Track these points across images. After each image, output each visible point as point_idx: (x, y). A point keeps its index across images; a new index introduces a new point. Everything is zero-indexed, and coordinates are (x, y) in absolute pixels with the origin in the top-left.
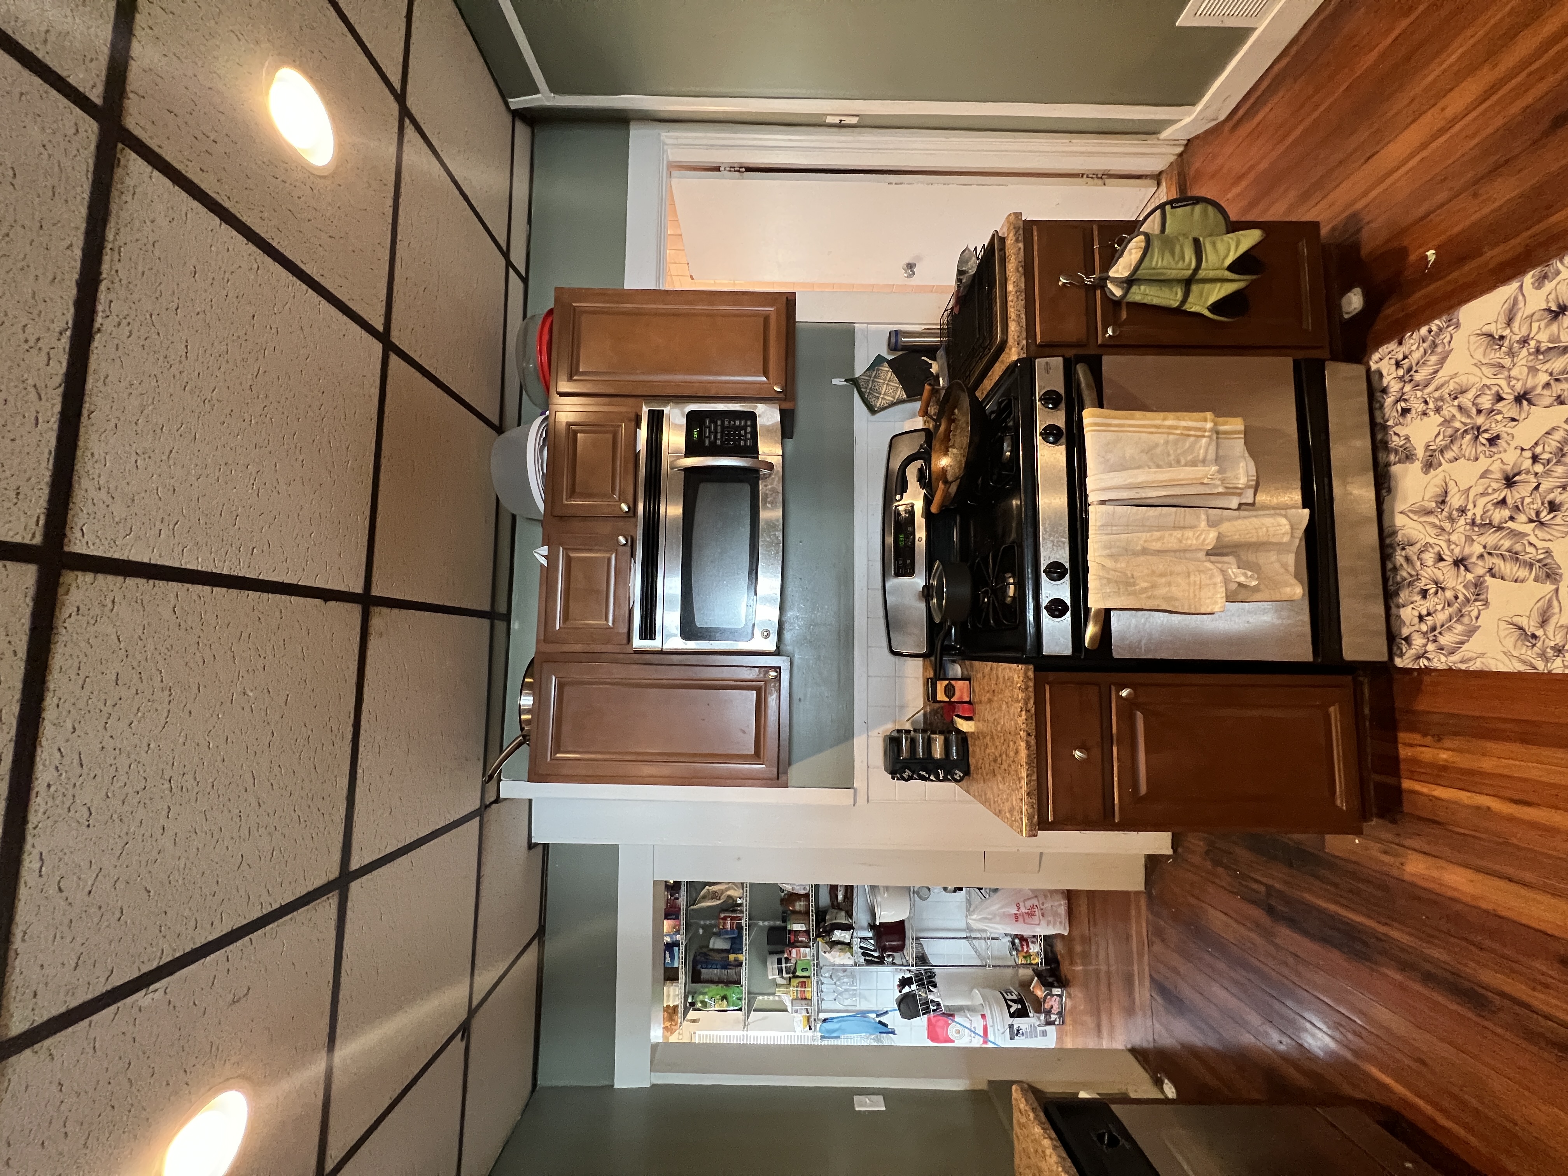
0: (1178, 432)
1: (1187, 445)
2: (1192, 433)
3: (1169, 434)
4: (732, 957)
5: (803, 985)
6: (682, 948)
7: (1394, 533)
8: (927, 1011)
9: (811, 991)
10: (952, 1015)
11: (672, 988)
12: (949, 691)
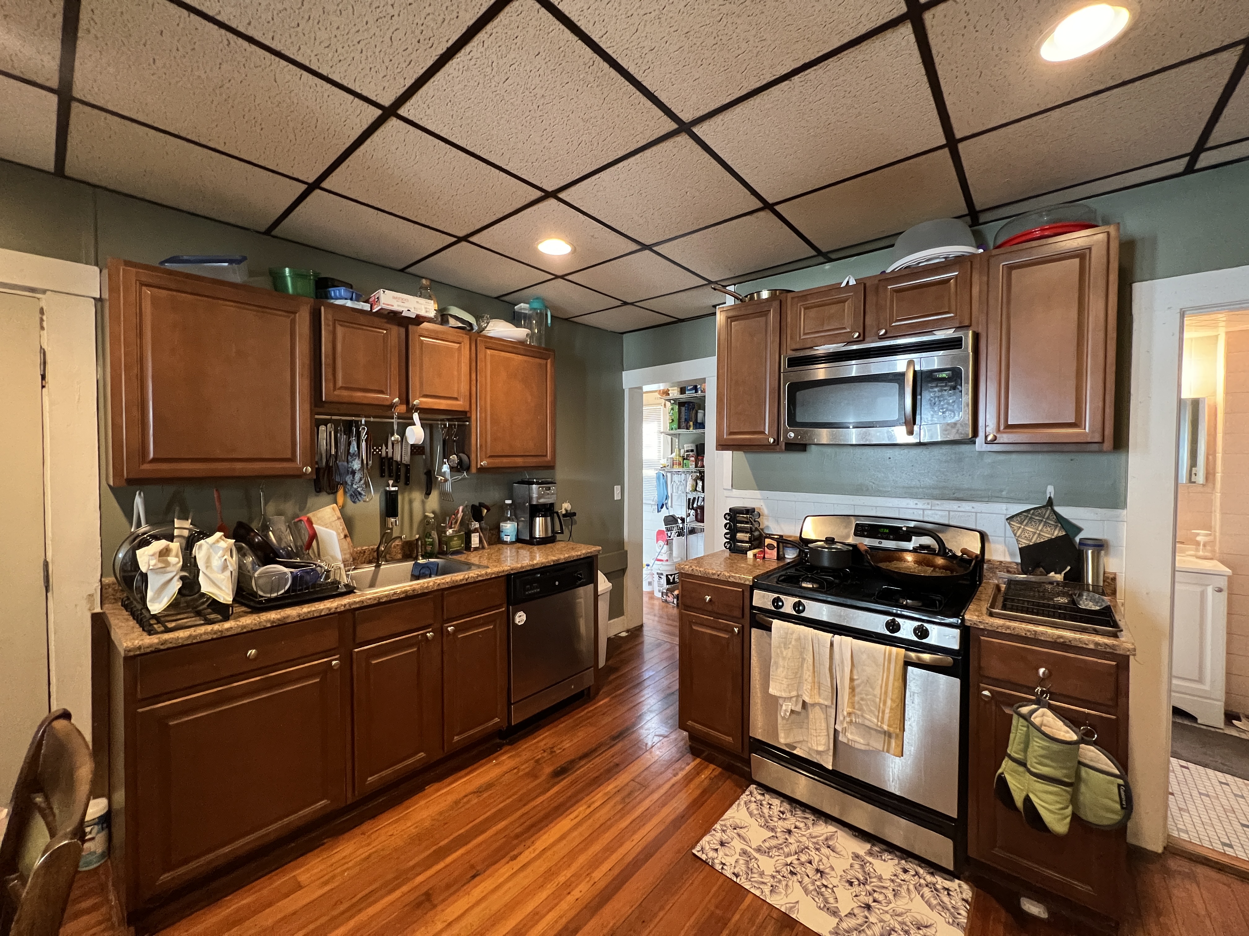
0: (881, 705)
1: (873, 709)
2: (880, 714)
3: (880, 699)
4: (691, 423)
5: (680, 464)
6: (695, 395)
7: (826, 823)
8: (668, 530)
9: (676, 468)
10: (667, 544)
11: (676, 391)
12: (770, 547)
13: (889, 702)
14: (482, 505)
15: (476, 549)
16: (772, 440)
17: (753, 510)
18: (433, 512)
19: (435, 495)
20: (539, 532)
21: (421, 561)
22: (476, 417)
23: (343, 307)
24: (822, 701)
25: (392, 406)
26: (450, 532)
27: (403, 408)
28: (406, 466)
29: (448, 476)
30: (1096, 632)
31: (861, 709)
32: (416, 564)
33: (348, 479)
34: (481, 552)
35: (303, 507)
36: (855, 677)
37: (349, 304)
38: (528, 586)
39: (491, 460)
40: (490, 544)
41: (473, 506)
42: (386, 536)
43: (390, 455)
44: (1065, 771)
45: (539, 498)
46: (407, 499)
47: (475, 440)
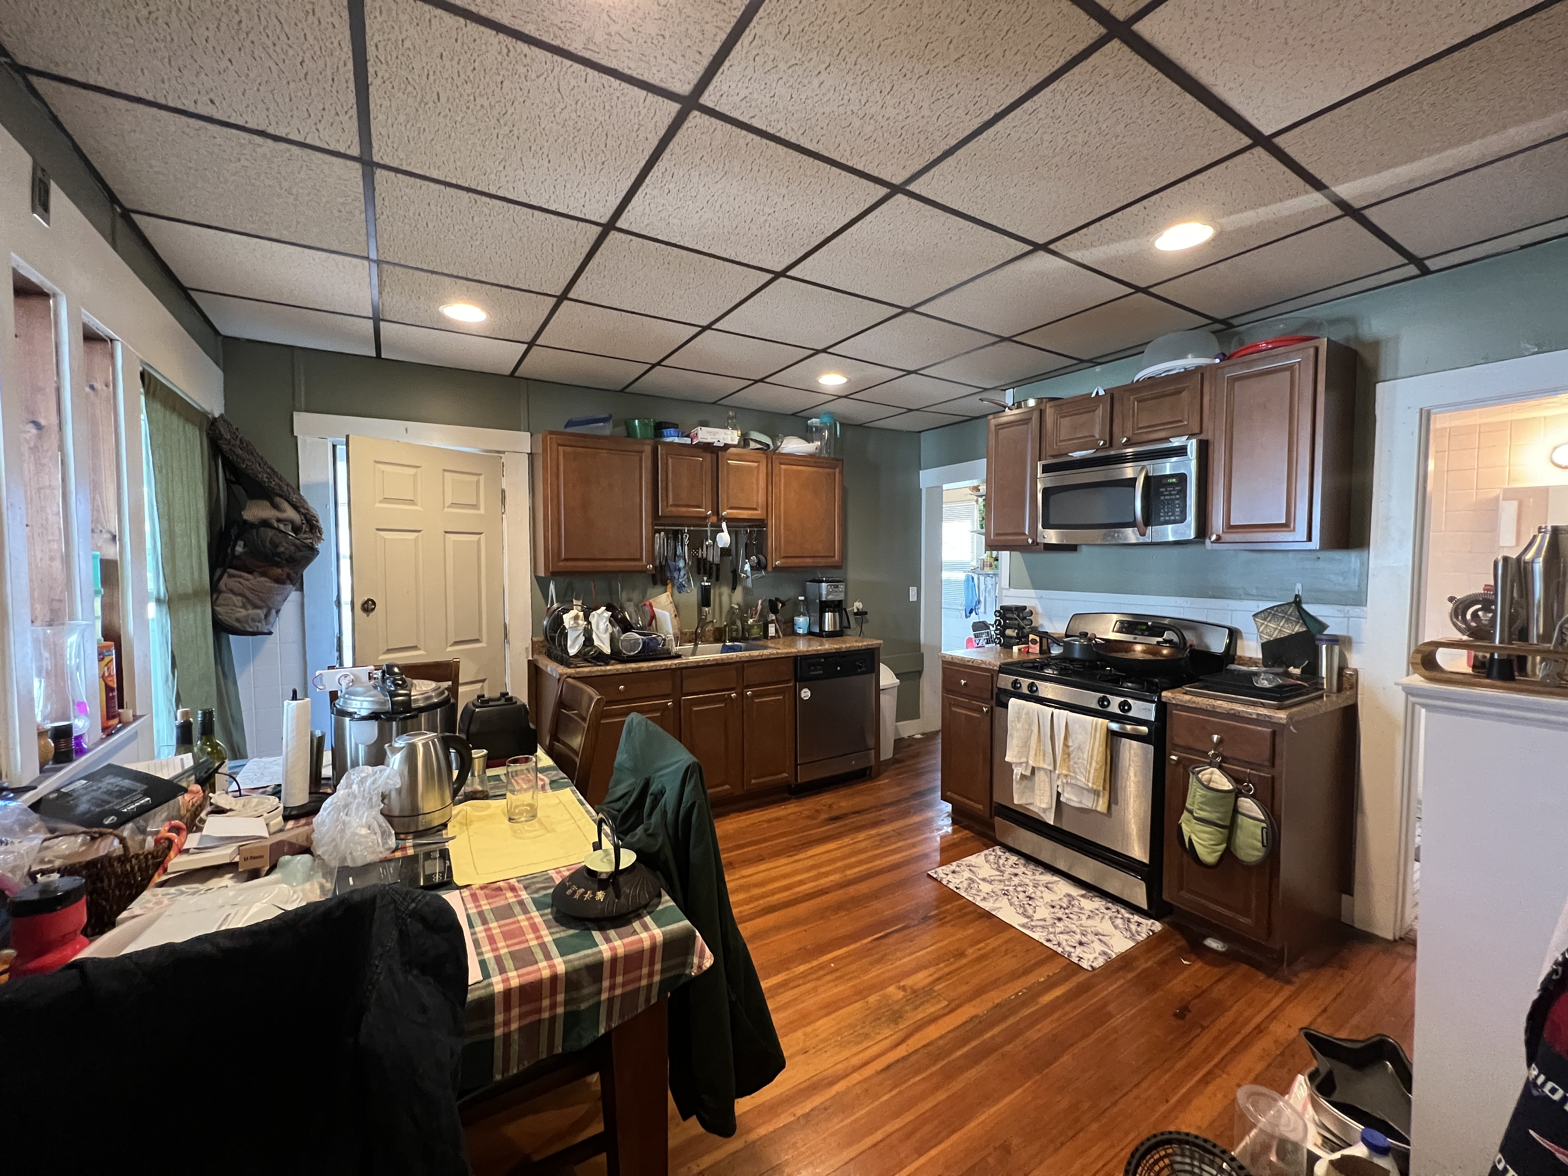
0: (1088, 767)
3: (1088, 762)
5: (991, 566)
8: (976, 637)
12: (1034, 642)
13: (1094, 764)
14: (777, 600)
15: (772, 637)
16: (1030, 541)
17: (1025, 608)
18: (738, 605)
19: (739, 590)
20: (828, 627)
21: (728, 644)
22: (772, 522)
23: (672, 443)
24: (1046, 766)
25: (706, 517)
26: (751, 621)
27: (714, 519)
28: (717, 565)
29: (749, 574)
30: (1263, 705)
31: (1075, 772)
32: (724, 646)
33: (676, 575)
34: (776, 640)
35: (644, 596)
36: (1070, 744)
37: (677, 440)
38: (812, 668)
39: (784, 560)
40: (784, 635)
41: (770, 601)
42: (702, 622)
43: (705, 556)
44: (1218, 815)
45: (827, 595)
46: (717, 593)
47: (772, 542)
